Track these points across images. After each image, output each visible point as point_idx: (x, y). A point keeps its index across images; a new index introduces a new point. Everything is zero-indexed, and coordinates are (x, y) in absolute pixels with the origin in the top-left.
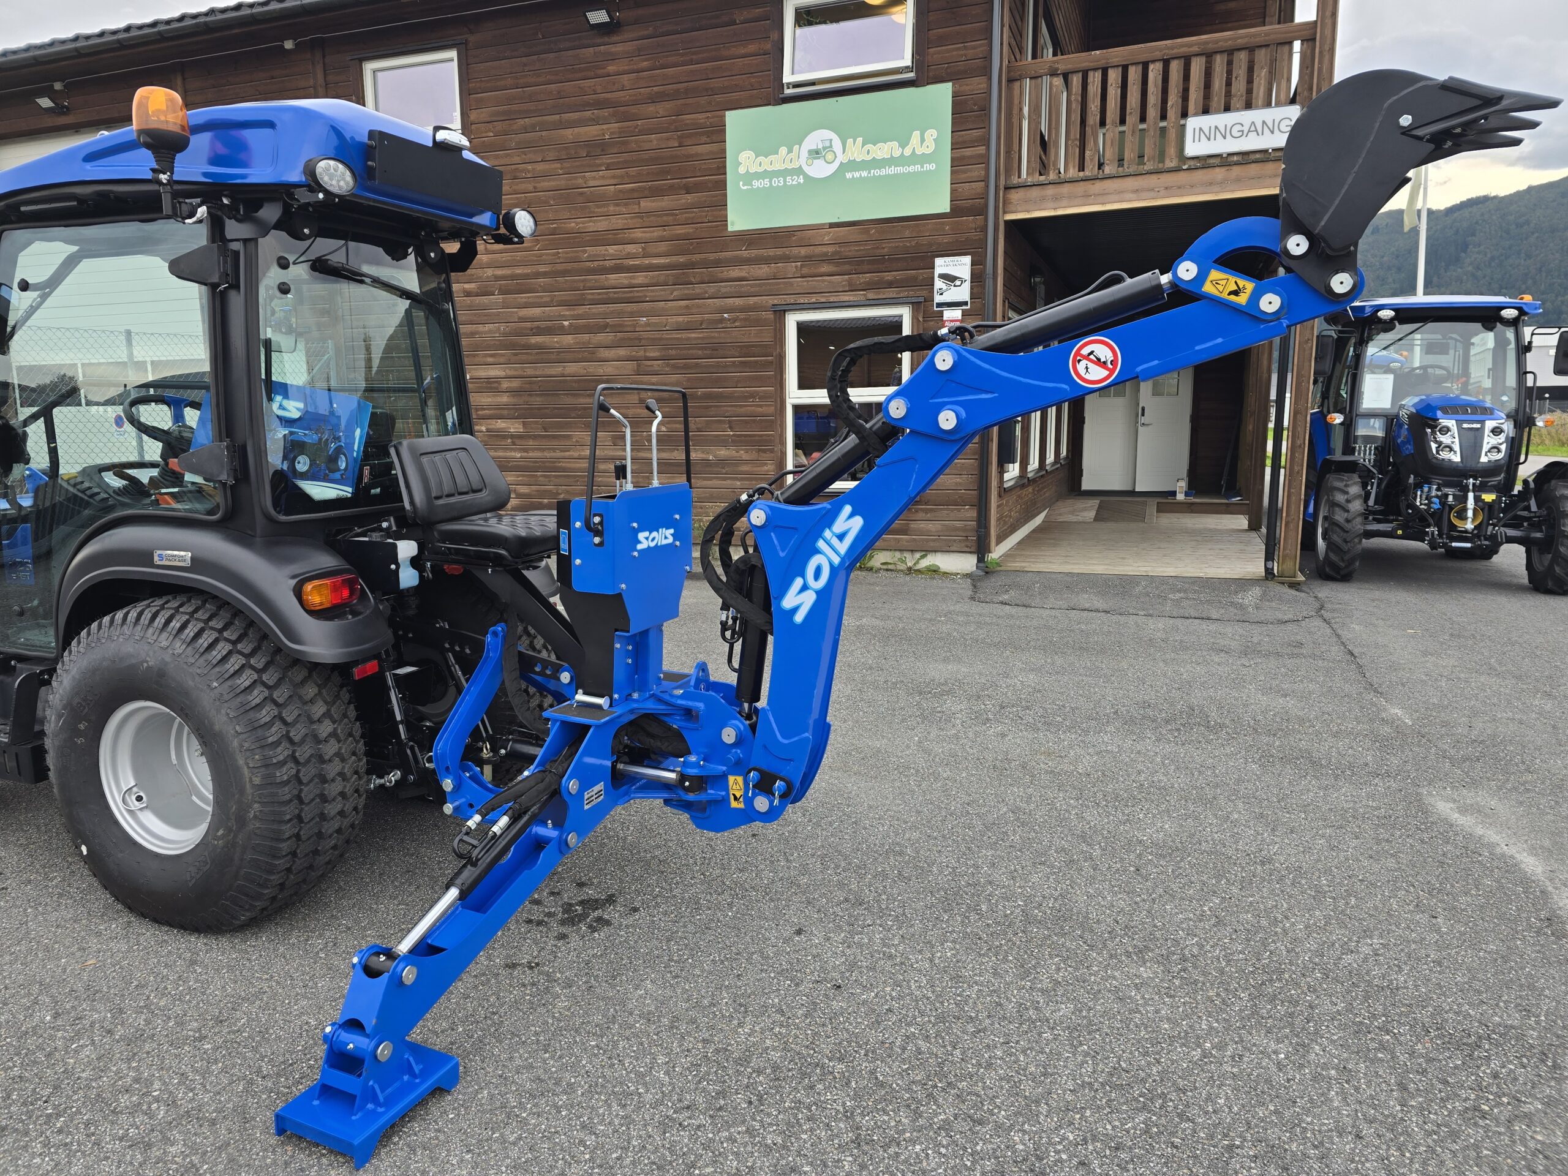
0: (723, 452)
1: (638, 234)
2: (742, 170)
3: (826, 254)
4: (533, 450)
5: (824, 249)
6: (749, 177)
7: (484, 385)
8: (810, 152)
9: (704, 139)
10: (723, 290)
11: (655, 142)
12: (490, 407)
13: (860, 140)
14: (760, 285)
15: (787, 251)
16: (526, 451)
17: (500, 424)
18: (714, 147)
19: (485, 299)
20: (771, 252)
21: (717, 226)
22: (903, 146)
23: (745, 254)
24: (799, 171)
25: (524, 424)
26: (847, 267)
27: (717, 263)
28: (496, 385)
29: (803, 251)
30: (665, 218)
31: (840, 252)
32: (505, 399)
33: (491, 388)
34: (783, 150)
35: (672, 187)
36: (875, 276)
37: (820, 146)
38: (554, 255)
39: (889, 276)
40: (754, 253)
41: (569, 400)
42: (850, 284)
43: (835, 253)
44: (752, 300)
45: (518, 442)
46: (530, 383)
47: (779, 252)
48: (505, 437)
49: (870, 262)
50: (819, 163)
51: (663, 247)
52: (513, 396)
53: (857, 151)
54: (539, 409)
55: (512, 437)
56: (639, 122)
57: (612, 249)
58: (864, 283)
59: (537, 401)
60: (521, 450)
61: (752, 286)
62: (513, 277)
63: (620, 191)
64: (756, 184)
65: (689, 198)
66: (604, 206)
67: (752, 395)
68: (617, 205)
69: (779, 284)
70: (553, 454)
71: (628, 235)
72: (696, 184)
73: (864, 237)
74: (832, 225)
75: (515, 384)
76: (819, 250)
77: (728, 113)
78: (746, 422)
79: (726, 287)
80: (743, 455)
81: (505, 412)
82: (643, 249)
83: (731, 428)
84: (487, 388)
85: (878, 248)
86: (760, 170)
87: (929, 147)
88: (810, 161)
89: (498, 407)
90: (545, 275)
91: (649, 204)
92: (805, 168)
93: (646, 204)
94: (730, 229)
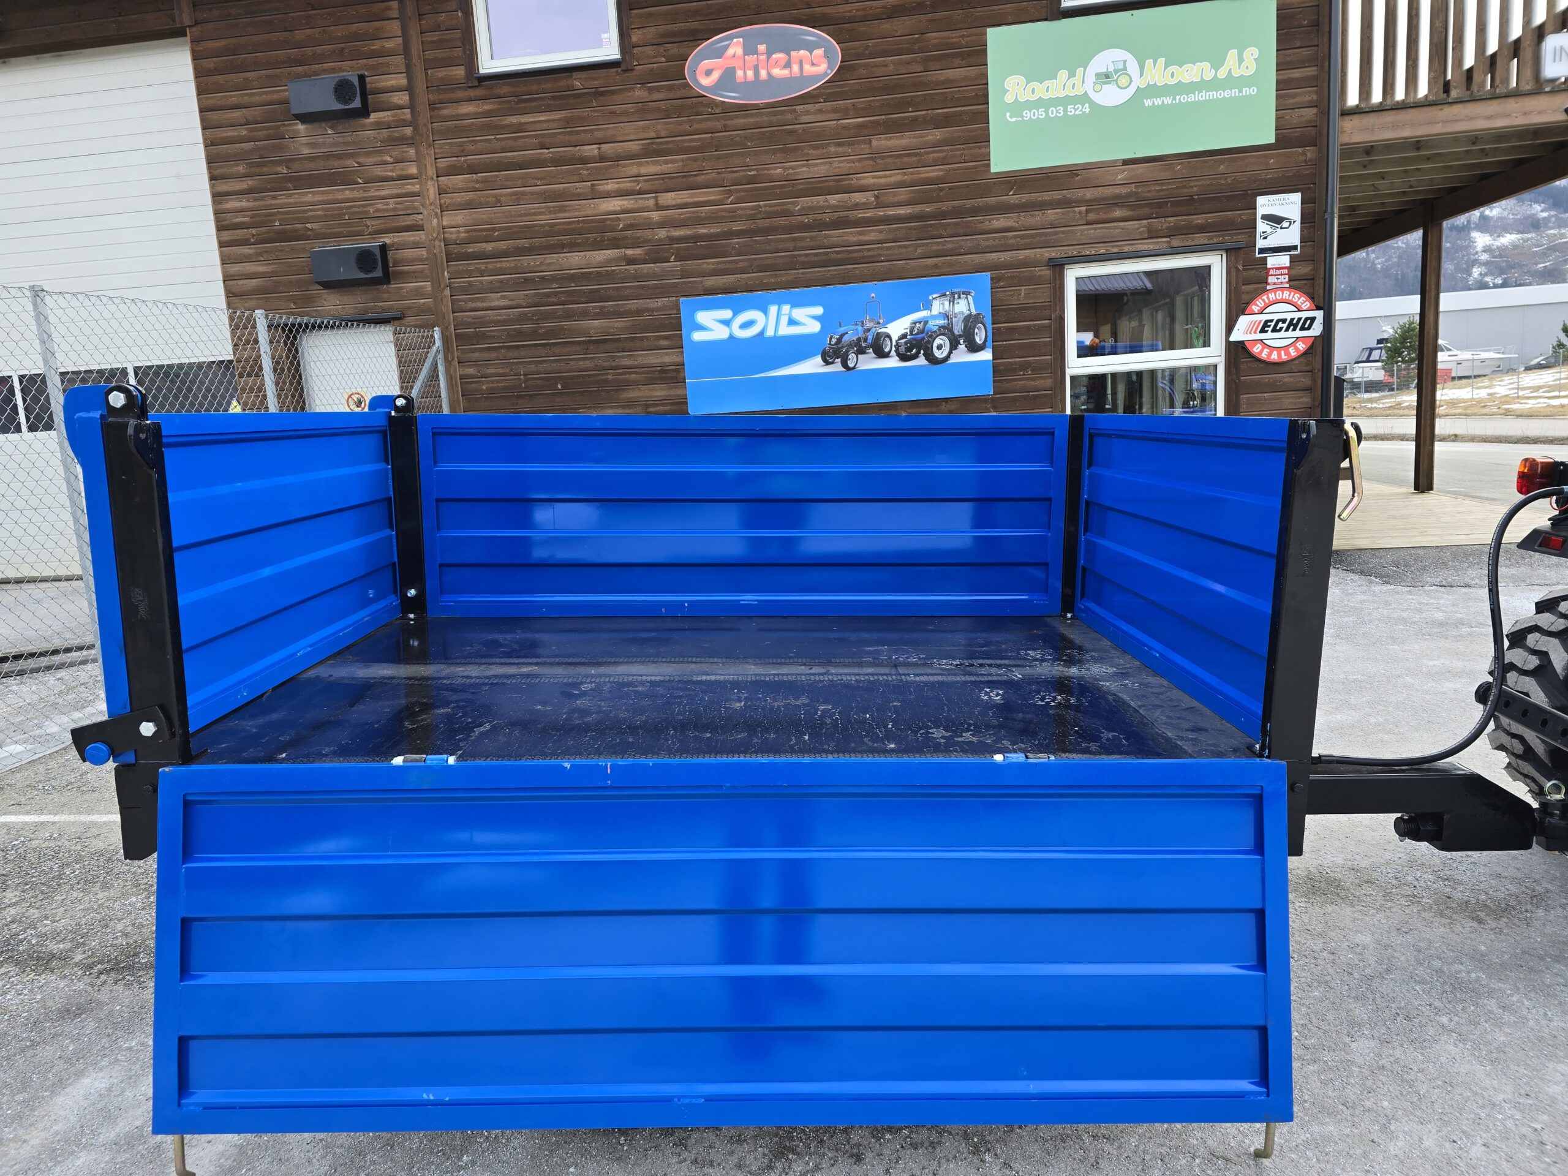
1: (868, 179)
2: (1009, 98)
3: (1119, 196)
5: (1118, 190)
6: (1018, 107)
7: (657, 374)
8: (1097, 75)
9: (957, 62)
10: (983, 243)
11: (891, 67)
12: (664, 402)
13: (1161, 61)
14: (1031, 236)
15: (1068, 194)
18: (972, 71)
19: (657, 267)
20: (1047, 196)
21: (975, 167)
22: (1217, 65)
23: (1013, 198)
24: (1084, 98)
26: (1146, 211)
27: (976, 211)
29: (1089, 194)
30: (905, 159)
31: (1136, 193)
33: (667, 378)
34: (1063, 74)
35: (914, 120)
36: (1182, 220)
37: (1111, 69)
38: (753, 208)
39: (1199, 220)
40: (1025, 197)
42: (1150, 231)
43: (1129, 195)
44: (1022, 254)
47: (1057, 195)
49: (1174, 204)
50: (1110, 89)
51: (903, 194)
53: (1157, 73)
56: (870, 43)
57: (833, 199)
58: (1167, 228)
61: (1022, 237)
62: (695, 238)
63: (845, 127)
64: (1027, 115)
65: (936, 135)
66: (822, 146)
67: (1024, 367)
68: (839, 145)
69: (1056, 233)
71: (855, 181)
72: (946, 116)
73: (1167, 175)
74: (1126, 162)
76: (1110, 191)
77: (990, 31)
79: (987, 239)
82: (877, 197)
83: (994, 408)
84: (661, 378)
85: (1184, 187)
86: (1034, 98)
87: (1249, 67)
88: (1098, 87)
90: (740, 234)
91: (883, 142)
92: (1093, 96)
93: (880, 142)
94: (994, 169)
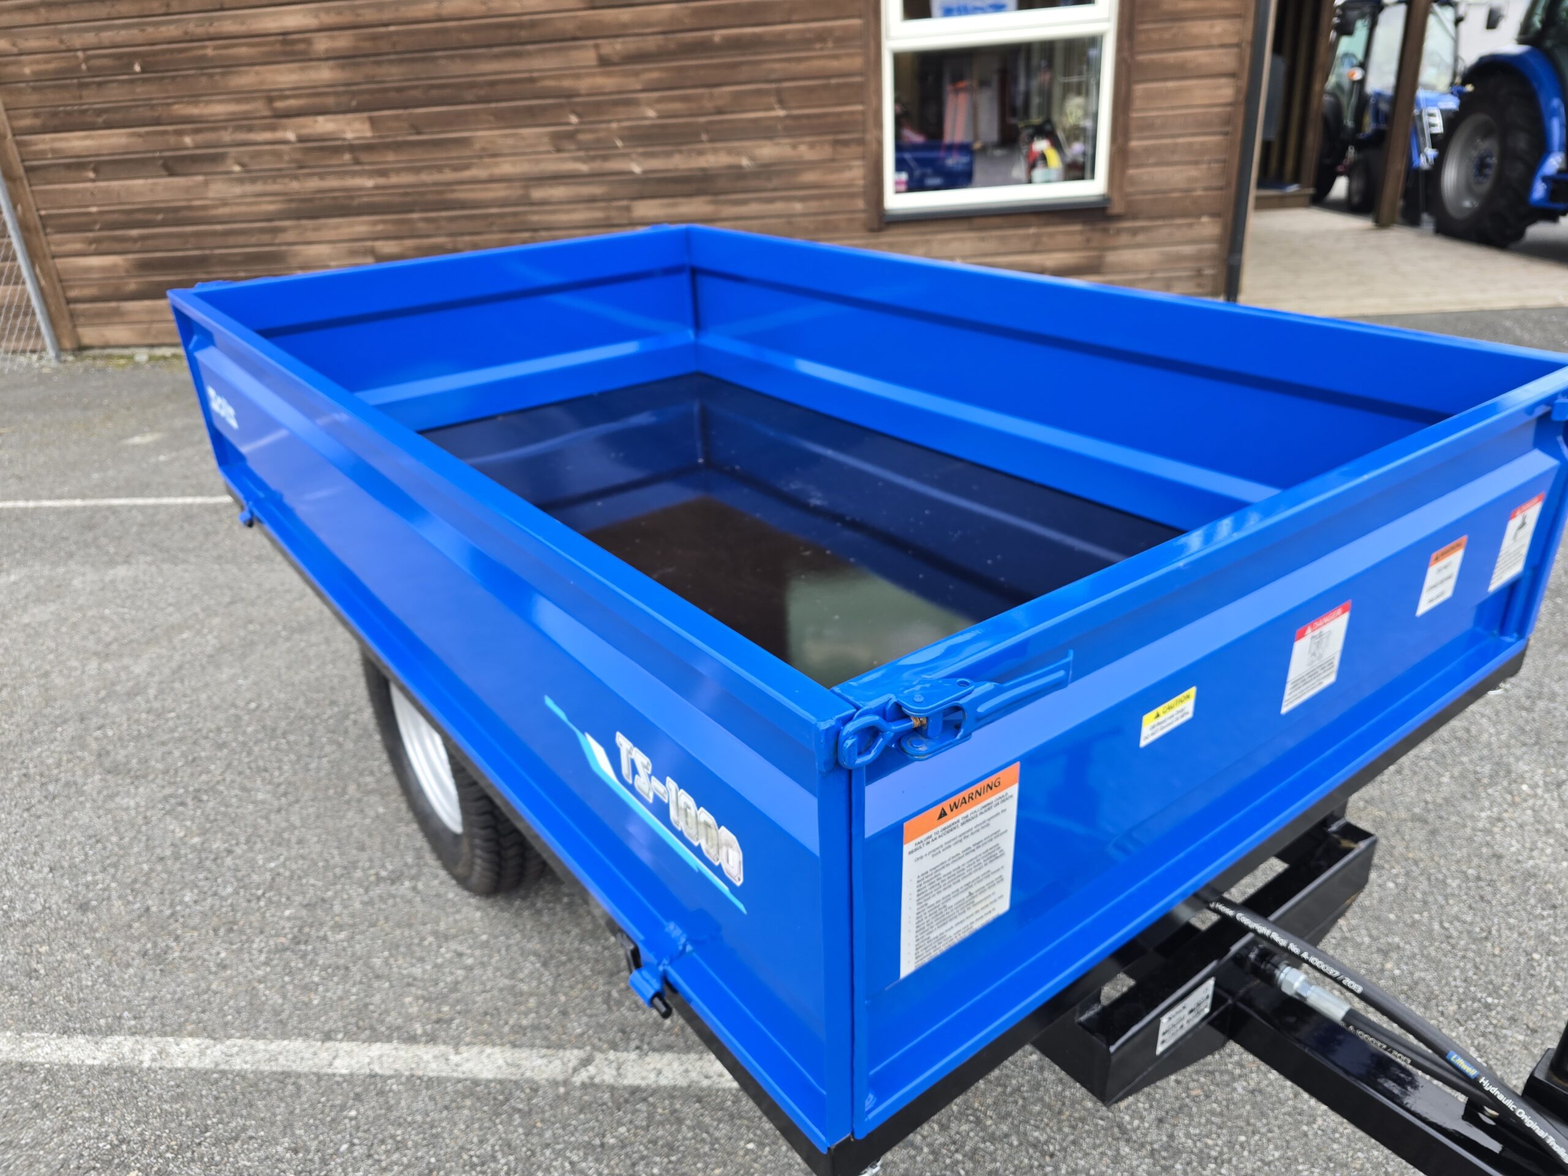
0: (767, 151)
4: (398, 171)
7: (278, 47)
12: (297, 91)
16: (383, 173)
17: (324, 125)
25: (372, 121)
28: (301, 47)
32: (324, 74)
33: (293, 53)
41: (455, 69)
45: (364, 157)
46: (374, 38)
48: (337, 150)
52: (343, 67)
54: (399, 90)
55: (352, 148)
59: (393, 73)
60: (371, 174)
67: (821, 37)
70: (437, 177)
75: (343, 42)
78: (810, 90)
80: (805, 152)
81: (331, 101)
83: (782, 104)
84: (285, 53)
89: (314, 91)
